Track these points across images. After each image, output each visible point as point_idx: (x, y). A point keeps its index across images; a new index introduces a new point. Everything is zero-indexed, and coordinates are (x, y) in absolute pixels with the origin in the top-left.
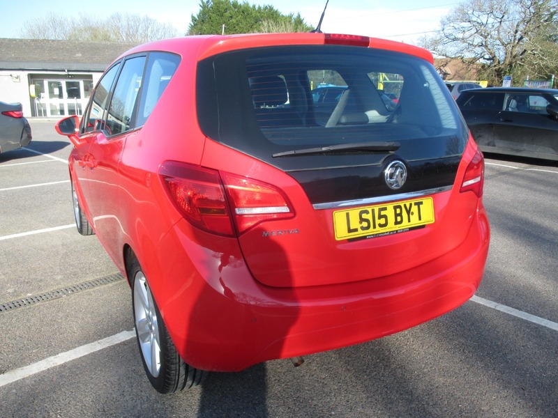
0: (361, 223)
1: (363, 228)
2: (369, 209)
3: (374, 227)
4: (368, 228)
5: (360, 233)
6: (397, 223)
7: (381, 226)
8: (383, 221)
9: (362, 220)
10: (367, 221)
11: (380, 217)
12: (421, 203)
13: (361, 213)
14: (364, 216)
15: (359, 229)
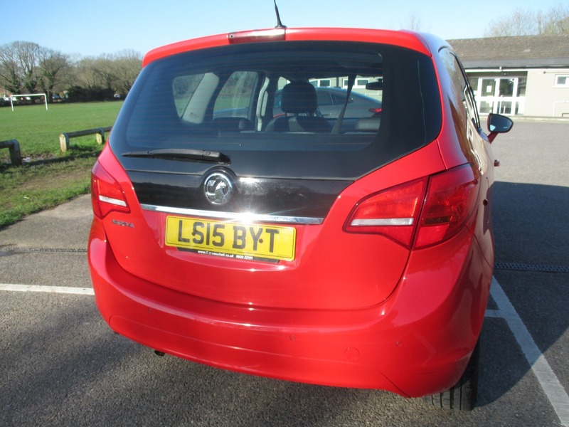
0: (194, 234)
1: (195, 241)
2: (205, 222)
3: (208, 243)
4: (201, 242)
5: (192, 245)
6: (235, 246)
7: (215, 243)
8: (218, 239)
9: (195, 232)
10: (201, 234)
11: (215, 234)
12: (277, 232)
13: (196, 224)
14: (199, 228)
15: (191, 241)
